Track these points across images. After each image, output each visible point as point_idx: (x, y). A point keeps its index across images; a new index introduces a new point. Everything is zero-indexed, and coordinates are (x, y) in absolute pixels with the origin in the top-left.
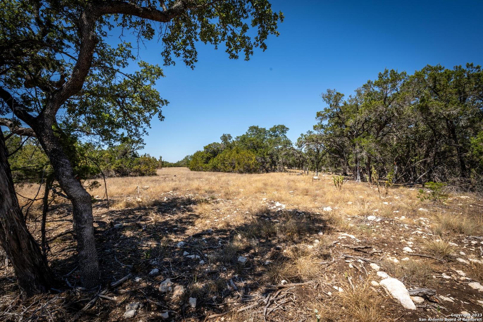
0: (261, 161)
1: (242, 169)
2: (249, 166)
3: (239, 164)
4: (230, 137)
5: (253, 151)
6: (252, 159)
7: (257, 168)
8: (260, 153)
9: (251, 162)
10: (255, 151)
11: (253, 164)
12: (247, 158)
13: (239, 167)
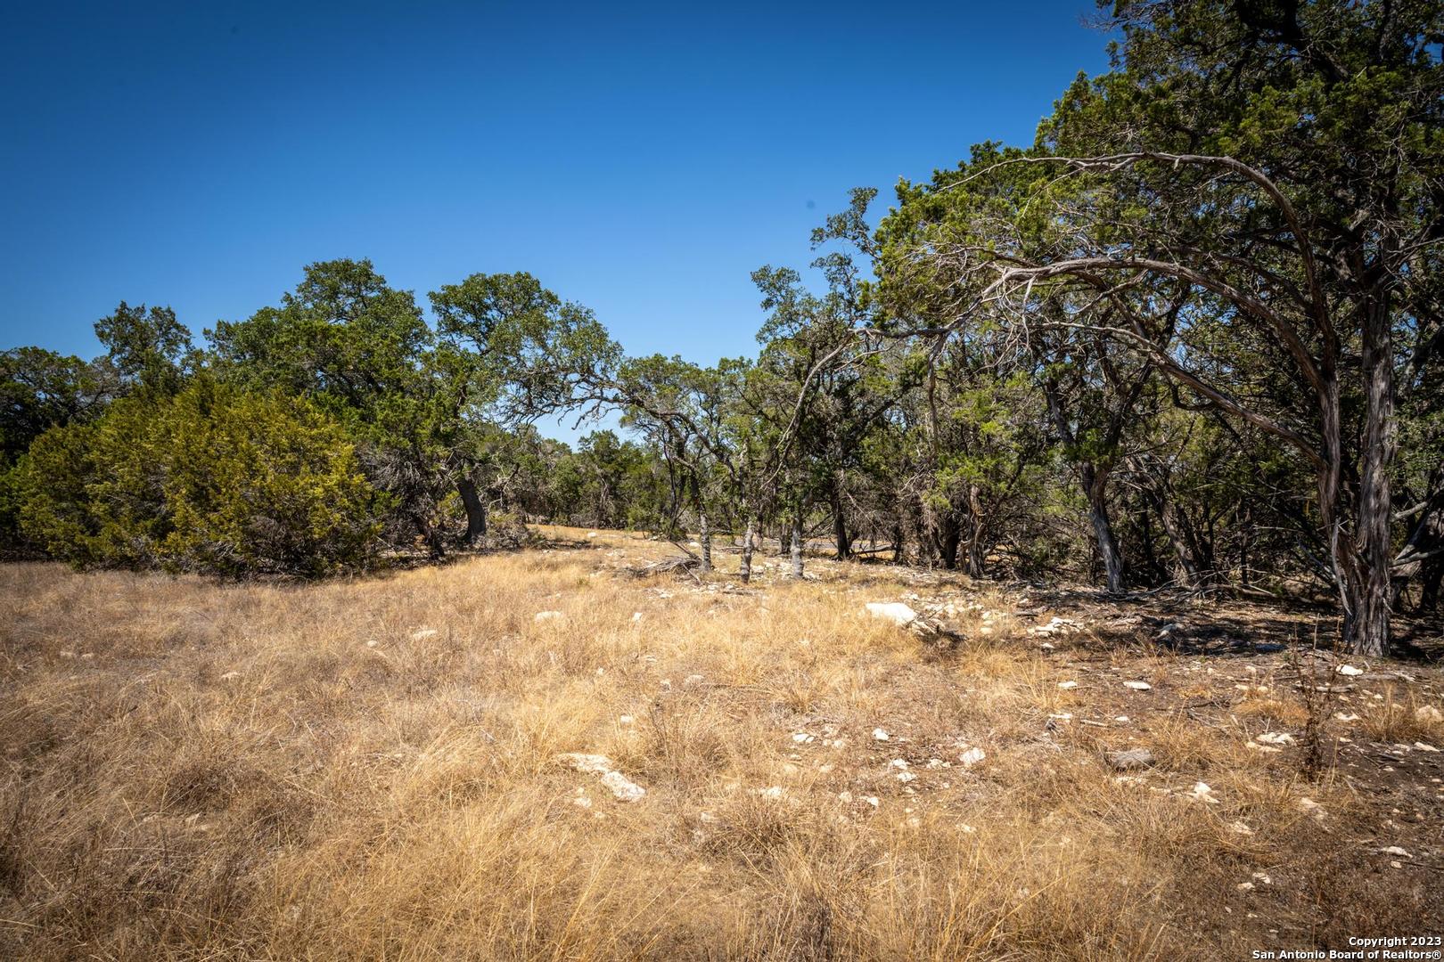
0: (393, 482)
1: (231, 542)
2: (298, 516)
3: (200, 497)
4: (169, 326)
5: (336, 410)
6: (324, 466)
7: (368, 532)
8: (389, 426)
9: (314, 486)
10: (354, 413)
11: (330, 501)
12: (276, 450)
13: (199, 524)
